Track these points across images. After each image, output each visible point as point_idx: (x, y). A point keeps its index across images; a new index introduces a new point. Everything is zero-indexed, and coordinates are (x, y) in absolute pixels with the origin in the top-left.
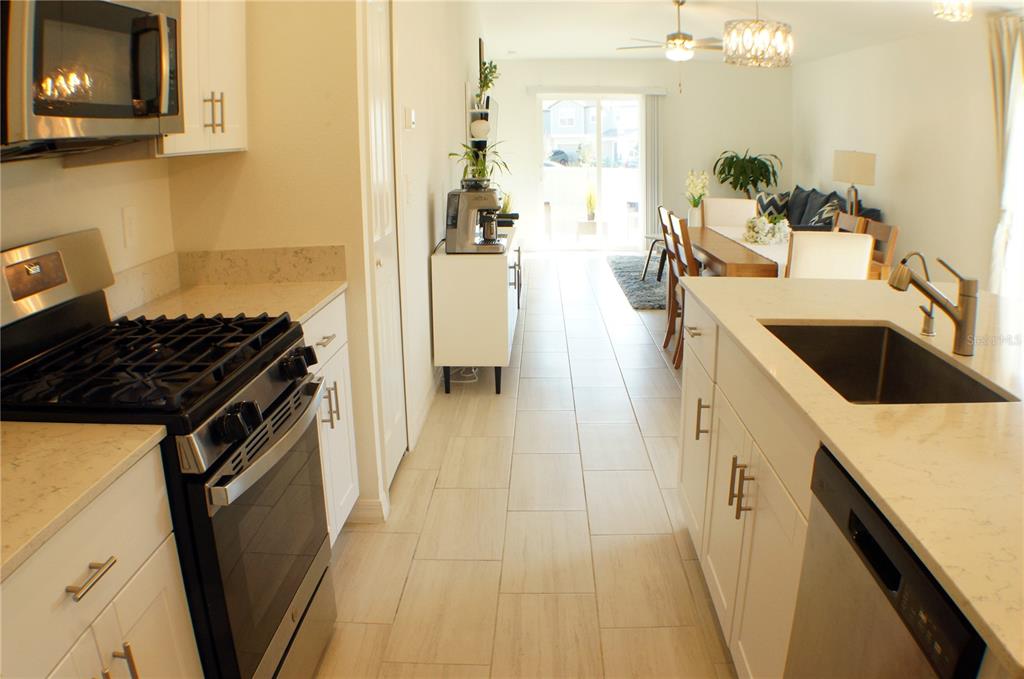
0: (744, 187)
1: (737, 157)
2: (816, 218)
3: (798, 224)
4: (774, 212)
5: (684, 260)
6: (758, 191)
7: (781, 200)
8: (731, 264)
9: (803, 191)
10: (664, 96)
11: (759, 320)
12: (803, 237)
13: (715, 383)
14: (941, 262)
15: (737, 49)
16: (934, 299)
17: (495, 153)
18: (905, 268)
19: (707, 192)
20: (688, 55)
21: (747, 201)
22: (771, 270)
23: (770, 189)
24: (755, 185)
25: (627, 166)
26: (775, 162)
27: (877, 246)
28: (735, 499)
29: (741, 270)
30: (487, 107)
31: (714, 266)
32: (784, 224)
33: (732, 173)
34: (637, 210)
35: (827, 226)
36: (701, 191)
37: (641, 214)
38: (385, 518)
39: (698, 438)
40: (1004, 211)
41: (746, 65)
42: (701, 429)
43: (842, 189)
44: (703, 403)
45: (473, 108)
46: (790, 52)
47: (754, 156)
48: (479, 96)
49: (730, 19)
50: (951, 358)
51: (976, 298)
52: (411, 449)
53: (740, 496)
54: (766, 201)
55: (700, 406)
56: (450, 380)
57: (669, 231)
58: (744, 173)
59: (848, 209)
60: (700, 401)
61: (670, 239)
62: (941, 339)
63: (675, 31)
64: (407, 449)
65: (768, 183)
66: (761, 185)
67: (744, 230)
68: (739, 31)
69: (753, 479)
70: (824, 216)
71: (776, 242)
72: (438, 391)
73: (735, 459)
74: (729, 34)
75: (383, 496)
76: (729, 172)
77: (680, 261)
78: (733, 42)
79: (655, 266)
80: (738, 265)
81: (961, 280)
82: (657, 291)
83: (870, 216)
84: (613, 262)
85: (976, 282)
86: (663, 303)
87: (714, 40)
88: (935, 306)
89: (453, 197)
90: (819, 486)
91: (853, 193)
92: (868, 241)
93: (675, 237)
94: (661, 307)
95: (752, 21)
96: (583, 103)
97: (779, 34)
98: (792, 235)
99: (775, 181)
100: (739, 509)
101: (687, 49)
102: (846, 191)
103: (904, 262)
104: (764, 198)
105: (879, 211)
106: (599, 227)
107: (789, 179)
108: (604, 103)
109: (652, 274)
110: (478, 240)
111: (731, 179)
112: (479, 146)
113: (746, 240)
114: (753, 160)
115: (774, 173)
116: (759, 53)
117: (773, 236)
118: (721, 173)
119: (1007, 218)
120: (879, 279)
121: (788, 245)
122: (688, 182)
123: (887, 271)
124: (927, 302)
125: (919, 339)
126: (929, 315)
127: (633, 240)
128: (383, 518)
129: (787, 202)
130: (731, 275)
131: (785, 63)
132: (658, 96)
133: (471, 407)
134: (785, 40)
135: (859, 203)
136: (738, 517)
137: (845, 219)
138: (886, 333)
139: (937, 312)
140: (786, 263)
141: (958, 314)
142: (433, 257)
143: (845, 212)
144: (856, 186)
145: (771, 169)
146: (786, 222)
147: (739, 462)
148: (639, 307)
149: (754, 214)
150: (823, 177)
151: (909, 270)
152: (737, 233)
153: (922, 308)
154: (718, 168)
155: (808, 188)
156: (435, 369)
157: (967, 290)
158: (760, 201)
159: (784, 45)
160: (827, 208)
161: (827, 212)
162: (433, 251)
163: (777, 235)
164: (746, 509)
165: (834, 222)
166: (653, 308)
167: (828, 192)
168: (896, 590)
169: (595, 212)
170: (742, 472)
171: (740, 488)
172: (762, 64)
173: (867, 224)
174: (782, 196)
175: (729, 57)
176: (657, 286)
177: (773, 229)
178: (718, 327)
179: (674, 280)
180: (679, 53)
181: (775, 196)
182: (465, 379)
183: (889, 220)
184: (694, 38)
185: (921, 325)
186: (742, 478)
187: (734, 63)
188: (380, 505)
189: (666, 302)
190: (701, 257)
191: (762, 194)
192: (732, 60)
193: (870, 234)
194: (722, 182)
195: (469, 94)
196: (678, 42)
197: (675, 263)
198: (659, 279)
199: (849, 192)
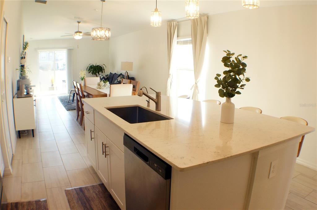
0: (95, 74)
1: (93, 65)
2: (116, 81)
3: (111, 83)
4: (104, 80)
5: (81, 95)
6: (99, 75)
7: (106, 77)
8: (94, 95)
9: (112, 74)
10: (73, 49)
11: (105, 108)
12: (113, 86)
13: (94, 125)
14: (151, 88)
15: (95, 36)
16: (150, 98)
17: (28, 68)
18: (142, 91)
19: (85, 76)
20: (81, 37)
21: (96, 78)
22: (105, 95)
23: (103, 74)
24: (98, 73)
25: (61, 70)
26: (104, 66)
27: (134, 87)
28: (104, 153)
29: (97, 96)
30: (25, 55)
31: (89, 96)
32: (108, 83)
33: (92, 70)
34: (65, 83)
35: (120, 83)
36: (84, 76)
37: (66, 84)
38: (12, 174)
39: (91, 140)
40: (170, 74)
41: (97, 40)
42: (92, 137)
43: (123, 72)
44: (92, 131)
45: (21, 55)
46: (110, 36)
47: (98, 65)
48: (23, 52)
49: (93, 27)
50: (155, 112)
51: (161, 96)
52: (14, 154)
53: (105, 152)
54: (102, 77)
55: (91, 132)
56: (20, 134)
57: (76, 87)
58: (95, 70)
59: (125, 78)
60: (91, 130)
61: (76, 90)
62: (152, 107)
63: (77, 31)
64: (13, 155)
65: (102, 72)
66: (100, 73)
67: (97, 86)
68: (96, 31)
69: (108, 147)
70: (119, 80)
71: (106, 88)
72: (17, 138)
73: (103, 143)
74: (93, 31)
75: (10, 167)
76: (91, 70)
77: (80, 95)
78: (94, 34)
79: (72, 98)
80: (96, 95)
81: (156, 92)
82: (73, 105)
83: (131, 79)
84: (60, 98)
85: (160, 92)
86: (75, 108)
87: (88, 33)
88: (150, 99)
89: (18, 81)
90: (125, 143)
91: (127, 73)
92: (131, 86)
93: (78, 89)
94: (74, 109)
95: (100, 28)
96: (48, 52)
97: (107, 31)
98: (110, 86)
99: (104, 71)
100: (106, 155)
101: (80, 36)
102: (124, 73)
103: (141, 89)
104: (101, 77)
105: (134, 78)
106: (55, 88)
107: (108, 71)
108: (56, 52)
109: (71, 100)
110: (25, 93)
111: (92, 72)
112: (23, 66)
113: (98, 88)
114: (98, 66)
115: (104, 69)
116: (101, 36)
117: (105, 87)
118: (89, 70)
119: (171, 76)
120: (135, 95)
121: (109, 89)
122: (80, 73)
123: (137, 93)
124: (148, 99)
125: (146, 108)
126: (148, 102)
127: (64, 91)
128: (11, 173)
129: (108, 77)
130: (94, 97)
131: (108, 39)
132: (71, 49)
133: (27, 141)
134: (108, 33)
135: (128, 76)
136: (106, 157)
137: (124, 80)
138: (138, 108)
139: (151, 101)
140: (109, 93)
141: (156, 101)
142: (14, 99)
143: (124, 78)
144: (127, 72)
145: (103, 68)
146: (108, 82)
147: (104, 143)
148: (68, 110)
149: (99, 81)
150: (118, 69)
151: (143, 91)
152: (95, 87)
153: (147, 101)
154: (88, 69)
155: (114, 73)
156: (16, 131)
157: (158, 95)
158: (100, 77)
159: (108, 34)
160: (119, 78)
161: (119, 79)
162: (13, 97)
163: (106, 86)
164: (107, 155)
165: (121, 82)
166: (72, 110)
167: (119, 73)
168: (148, 161)
169: (53, 84)
170: (105, 146)
171: (105, 150)
172: (102, 40)
173: (131, 81)
174: (106, 76)
175: (93, 38)
176: (73, 104)
177: (105, 85)
178: (94, 110)
179: (78, 101)
180: (78, 37)
181: (105, 76)
182: (24, 134)
183: (137, 80)
184: (82, 32)
185: (147, 105)
186: (105, 147)
187: (94, 40)
188: (9, 170)
189: (76, 108)
190: (85, 94)
191: (101, 75)
192: (93, 39)
193: (132, 84)
194: (89, 73)
195: (21, 51)
196: (78, 34)
197: (78, 96)
198: (73, 102)
199: (125, 73)
